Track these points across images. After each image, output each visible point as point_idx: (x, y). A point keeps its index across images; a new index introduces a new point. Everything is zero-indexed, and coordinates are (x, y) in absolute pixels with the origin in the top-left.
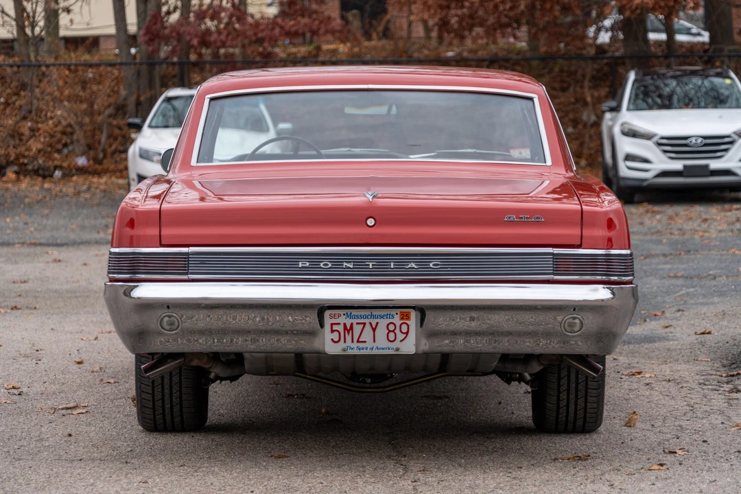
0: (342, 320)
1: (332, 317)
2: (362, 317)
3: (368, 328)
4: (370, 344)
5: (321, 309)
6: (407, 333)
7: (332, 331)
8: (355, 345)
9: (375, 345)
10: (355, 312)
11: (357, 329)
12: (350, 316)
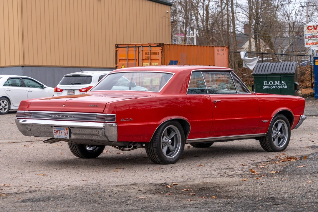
0: (56, 130)
1: (54, 129)
2: (59, 129)
3: (60, 132)
4: (61, 136)
5: (52, 126)
6: (67, 133)
7: (54, 132)
8: (59, 136)
9: (62, 136)
10: (58, 128)
11: (59, 132)
12: (57, 129)
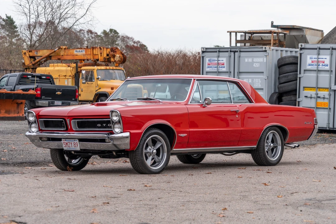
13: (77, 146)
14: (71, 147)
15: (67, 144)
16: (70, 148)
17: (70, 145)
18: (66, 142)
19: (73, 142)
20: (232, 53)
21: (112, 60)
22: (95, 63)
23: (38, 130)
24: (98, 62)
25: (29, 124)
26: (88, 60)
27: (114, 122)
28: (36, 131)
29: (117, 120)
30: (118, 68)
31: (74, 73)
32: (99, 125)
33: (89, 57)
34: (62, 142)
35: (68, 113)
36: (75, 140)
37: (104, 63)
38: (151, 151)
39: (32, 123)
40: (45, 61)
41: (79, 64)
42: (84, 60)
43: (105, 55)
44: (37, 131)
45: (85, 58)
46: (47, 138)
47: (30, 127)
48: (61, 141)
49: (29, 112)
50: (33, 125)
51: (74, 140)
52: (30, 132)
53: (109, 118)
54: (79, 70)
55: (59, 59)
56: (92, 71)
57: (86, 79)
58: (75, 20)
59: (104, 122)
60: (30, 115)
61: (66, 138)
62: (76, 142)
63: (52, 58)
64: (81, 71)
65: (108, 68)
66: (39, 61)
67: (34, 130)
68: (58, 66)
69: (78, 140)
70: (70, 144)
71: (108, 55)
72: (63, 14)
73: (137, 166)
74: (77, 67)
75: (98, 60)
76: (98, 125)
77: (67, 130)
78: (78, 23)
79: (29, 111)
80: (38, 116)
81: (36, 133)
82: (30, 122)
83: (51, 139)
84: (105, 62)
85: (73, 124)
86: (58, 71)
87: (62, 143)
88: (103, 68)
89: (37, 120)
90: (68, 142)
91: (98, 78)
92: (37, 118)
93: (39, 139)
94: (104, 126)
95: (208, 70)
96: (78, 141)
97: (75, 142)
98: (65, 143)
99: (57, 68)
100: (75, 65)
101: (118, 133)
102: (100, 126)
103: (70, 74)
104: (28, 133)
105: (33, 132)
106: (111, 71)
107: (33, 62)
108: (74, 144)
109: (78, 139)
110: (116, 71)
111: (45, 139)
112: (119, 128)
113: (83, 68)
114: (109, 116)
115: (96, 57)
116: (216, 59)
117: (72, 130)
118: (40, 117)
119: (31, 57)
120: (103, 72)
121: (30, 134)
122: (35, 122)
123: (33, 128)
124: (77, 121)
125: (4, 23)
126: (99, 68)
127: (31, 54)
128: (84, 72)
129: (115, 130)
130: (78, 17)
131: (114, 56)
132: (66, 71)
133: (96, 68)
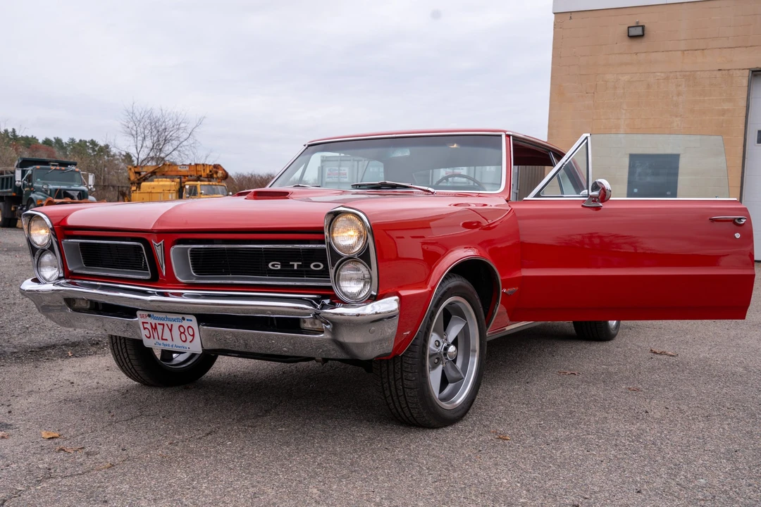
13: (190, 338)
14: (170, 339)
15: (155, 328)
16: (165, 342)
17: (167, 334)
18: (153, 322)
19: (176, 325)
20: (356, 163)
21: (215, 176)
22: (199, 179)
23: (62, 275)
24: (202, 178)
25: (34, 255)
26: (191, 176)
27: (341, 256)
28: (57, 275)
29: (357, 249)
30: (220, 184)
31: (177, 187)
32: (276, 266)
33: (192, 173)
34: (139, 319)
35: (159, 221)
36: (183, 319)
37: (206, 179)
38: (441, 349)
39: (43, 252)
40: (150, 177)
41: (183, 180)
42: (187, 176)
43: (208, 172)
44: (60, 278)
45: (189, 174)
46: (91, 301)
47: (38, 265)
48: (134, 316)
49: (32, 215)
50: (47, 258)
51: (180, 317)
52: (36, 280)
53: (322, 242)
54: (183, 185)
55: (163, 175)
56: (196, 187)
57: (190, 194)
58: (179, 143)
59: (295, 255)
60: (34, 225)
61: (152, 310)
62: (189, 324)
63: (157, 174)
64: (185, 186)
65: (211, 183)
66: (144, 176)
67: (50, 272)
68: (162, 181)
69: (194, 319)
70: (166, 329)
71: (210, 171)
72: (168, 136)
73: (404, 406)
74: (181, 182)
75: (201, 176)
76: (270, 265)
77: (155, 280)
78: (181, 145)
79: (29, 212)
80: (61, 230)
81: (54, 284)
82: (38, 249)
83: (101, 308)
84: (207, 177)
85: (177, 259)
86: (163, 186)
87: (137, 322)
88: (206, 183)
89: (57, 243)
90: (157, 322)
91: (201, 193)
92: (55, 236)
93: (64, 303)
94: (295, 268)
95: (328, 180)
96: (194, 323)
97: (185, 324)
98: (148, 326)
99: (161, 183)
100: (179, 180)
101: (354, 301)
102: (279, 267)
103: (174, 189)
104: (28, 285)
105: (47, 281)
106: (214, 187)
107: (139, 178)
108: (182, 330)
109: (196, 315)
110: (219, 187)
111: (83, 305)
112: (359, 280)
113: (187, 183)
114: (323, 233)
115: (199, 174)
116: (337, 168)
117: (171, 281)
118: (68, 232)
119: (136, 173)
120: (206, 187)
121: (35, 287)
122: (51, 249)
123: (46, 266)
124: (193, 250)
125: (123, 158)
126: (202, 183)
127: (136, 170)
128: (187, 187)
129: (344, 290)
130: (182, 140)
131: (217, 173)
132: (171, 186)
133: (199, 183)
